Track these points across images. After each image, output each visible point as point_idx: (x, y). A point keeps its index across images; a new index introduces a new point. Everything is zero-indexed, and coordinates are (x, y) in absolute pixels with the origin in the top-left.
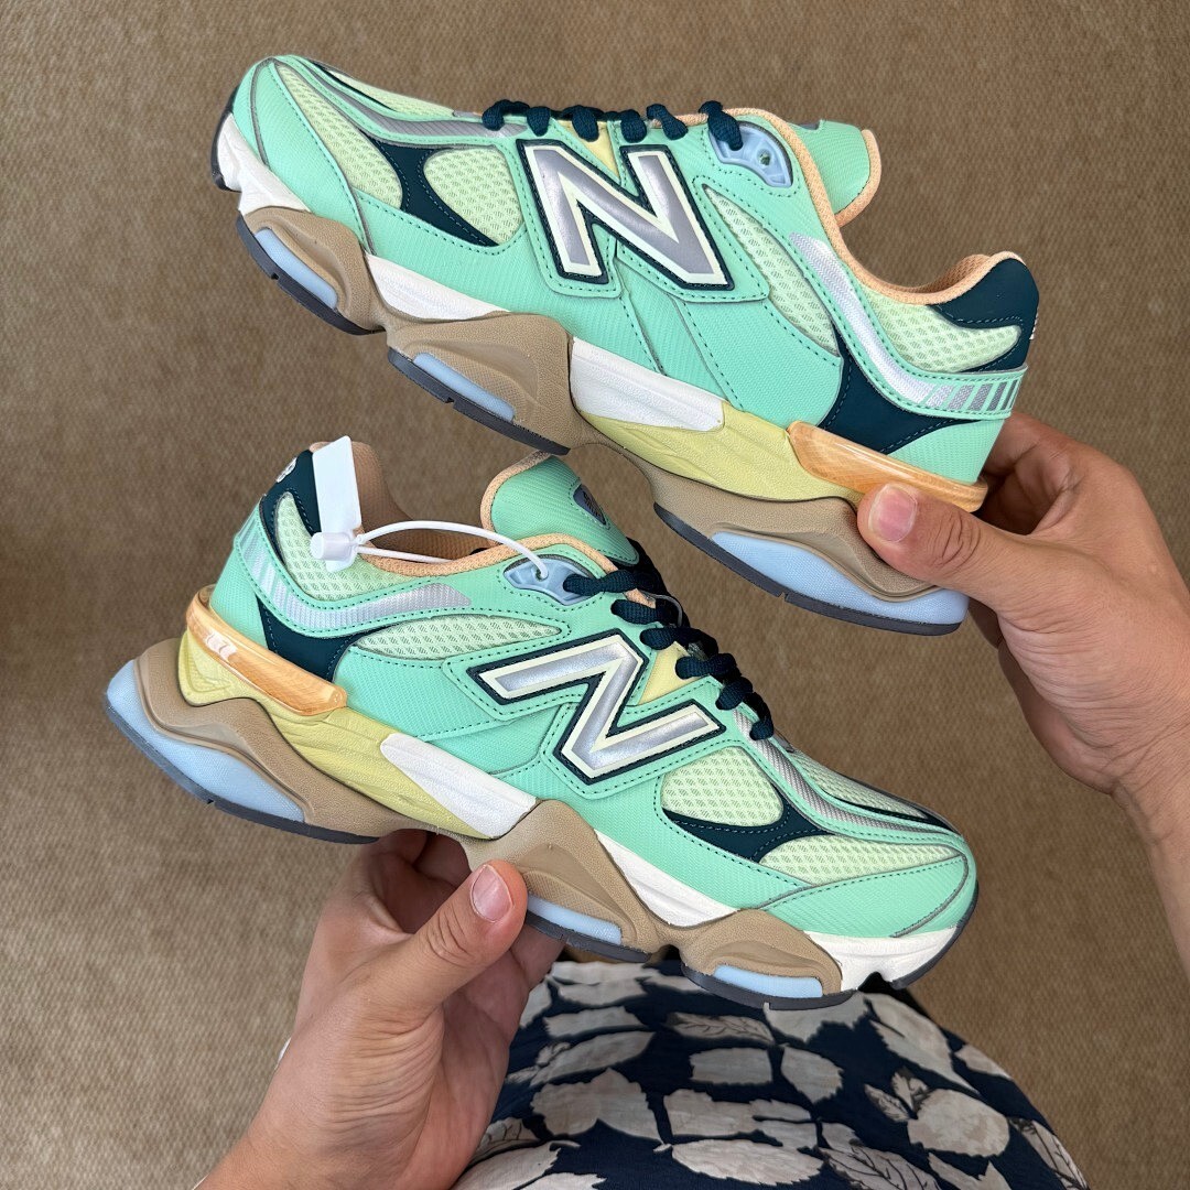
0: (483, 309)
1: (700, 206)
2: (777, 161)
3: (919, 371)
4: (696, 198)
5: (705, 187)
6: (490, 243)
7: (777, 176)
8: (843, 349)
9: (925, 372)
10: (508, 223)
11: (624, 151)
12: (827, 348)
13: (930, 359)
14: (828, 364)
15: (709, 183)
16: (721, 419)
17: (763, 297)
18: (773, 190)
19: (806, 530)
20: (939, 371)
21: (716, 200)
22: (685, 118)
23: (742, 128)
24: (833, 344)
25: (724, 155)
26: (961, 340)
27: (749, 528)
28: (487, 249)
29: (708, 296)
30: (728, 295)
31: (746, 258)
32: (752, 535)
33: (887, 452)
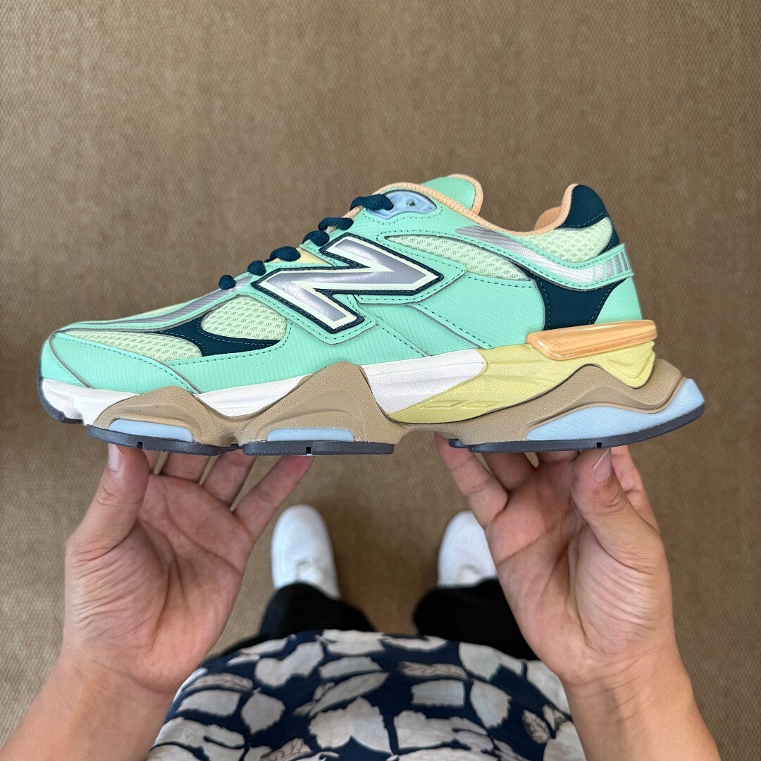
0: (294, 382)
1: (391, 248)
2: (419, 200)
3: (576, 265)
4: (386, 246)
5: (386, 238)
6: (275, 342)
7: (425, 207)
8: (530, 274)
9: (582, 264)
10: (278, 326)
11: (323, 251)
12: (523, 280)
13: (580, 255)
14: (527, 288)
15: (387, 235)
16: (483, 361)
17: (463, 272)
18: (428, 215)
19: (582, 395)
20: (589, 260)
21: (398, 240)
22: (348, 216)
23: (388, 196)
24: (521, 275)
25: (386, 216)
26: (589, 236)
27: (547, 416)
28: (275, 346)
29: (431, 290)
30: (443, 283)
31: (439, 258)
32: (552, 420)
33: (592, 322)
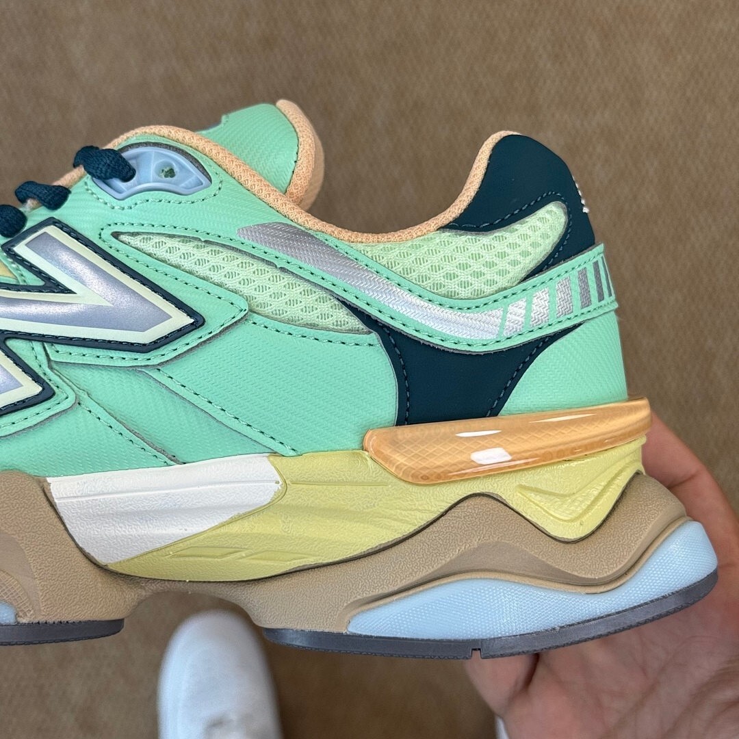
1: (120, 257)
2: (182, 167)
3: (472, 304)
4: (112, 252)
5: (116, 235)
7: (192, 180)
8: (371, 323)
9: (479, 302)
11: (7, 249)
12: (357, 331)
13: (477, 284)
14: (365, 348)
15: (116, 229)
16: (279, 479)
17: (243, 313)
18: (193, 197)
19: (453, 555)
20: (497, 292)
21: (136, 241)
22: (62, 182)
23: (125, 155)
24: (355, 322)
25: (119, 192)
26: (500, 246)
27: (387, 590)
29: (180, 346)
30: (203, 333)
31: (200, 283)
32: (395, 598)
33: (494, 412)
